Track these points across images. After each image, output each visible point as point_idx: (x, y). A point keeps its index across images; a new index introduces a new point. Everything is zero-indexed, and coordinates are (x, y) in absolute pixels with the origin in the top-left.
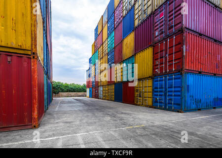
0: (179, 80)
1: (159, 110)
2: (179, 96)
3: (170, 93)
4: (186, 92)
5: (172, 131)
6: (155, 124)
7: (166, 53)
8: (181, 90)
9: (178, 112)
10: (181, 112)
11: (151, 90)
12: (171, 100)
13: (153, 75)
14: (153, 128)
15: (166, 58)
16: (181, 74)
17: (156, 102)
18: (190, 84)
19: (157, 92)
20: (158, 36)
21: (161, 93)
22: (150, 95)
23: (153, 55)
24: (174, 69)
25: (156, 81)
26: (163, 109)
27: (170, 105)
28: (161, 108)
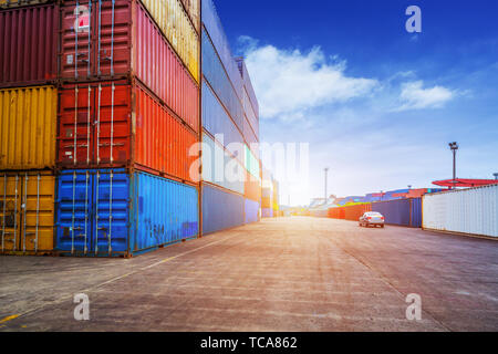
0: (124, 185)
1: (74, 260)
2: (123, 220)
3: (104, 215)
4: (138, 211)
5: (101, 308)
7: (94, 117)
8: (128, 207)
9: (122, 257)
10: (127, 257)
11: (51, 208)
12: (105, 230)
13: (57, 164)
15: (93, 129)
16: (128, 172)
17: (67, 238)
18: (144, 196)
19: (70, 210)
20: (73, 66)
21: (81, 215)
22: (48, 218)
23: (58, 111)
24: (112, 159)
25: (64, 182)
26: (86, 256)
27: (102, 244)
28: (79, 254)
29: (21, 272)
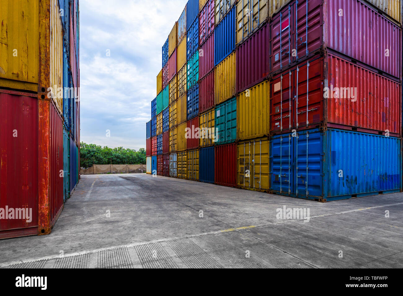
0: (318, 142)
1: (282, 197)
2: (318, 171)
3: (302, 166)
4: (331, 164)
5: (305, 237)
6: (275, 224)
7: (294, 93)
8: (322, 160)
9: (317, 200)
10: (321, 201)
11: (267, 161)
12: (303, 178)
13: (270, 132)
14: (272, 231)
15: (294, 102)
16: (321, 131)
17: (277, 182)
18: (336, 150)
19: (278, 163)
20: (279, 61)
21: (286, 166)
22: (266, 168)
23: (271, 97)
24: (308, 123)
25: (275, 144)
26: (289, 196)
27: (302, 188)
28: (285, 194)
29: (253, 201)
